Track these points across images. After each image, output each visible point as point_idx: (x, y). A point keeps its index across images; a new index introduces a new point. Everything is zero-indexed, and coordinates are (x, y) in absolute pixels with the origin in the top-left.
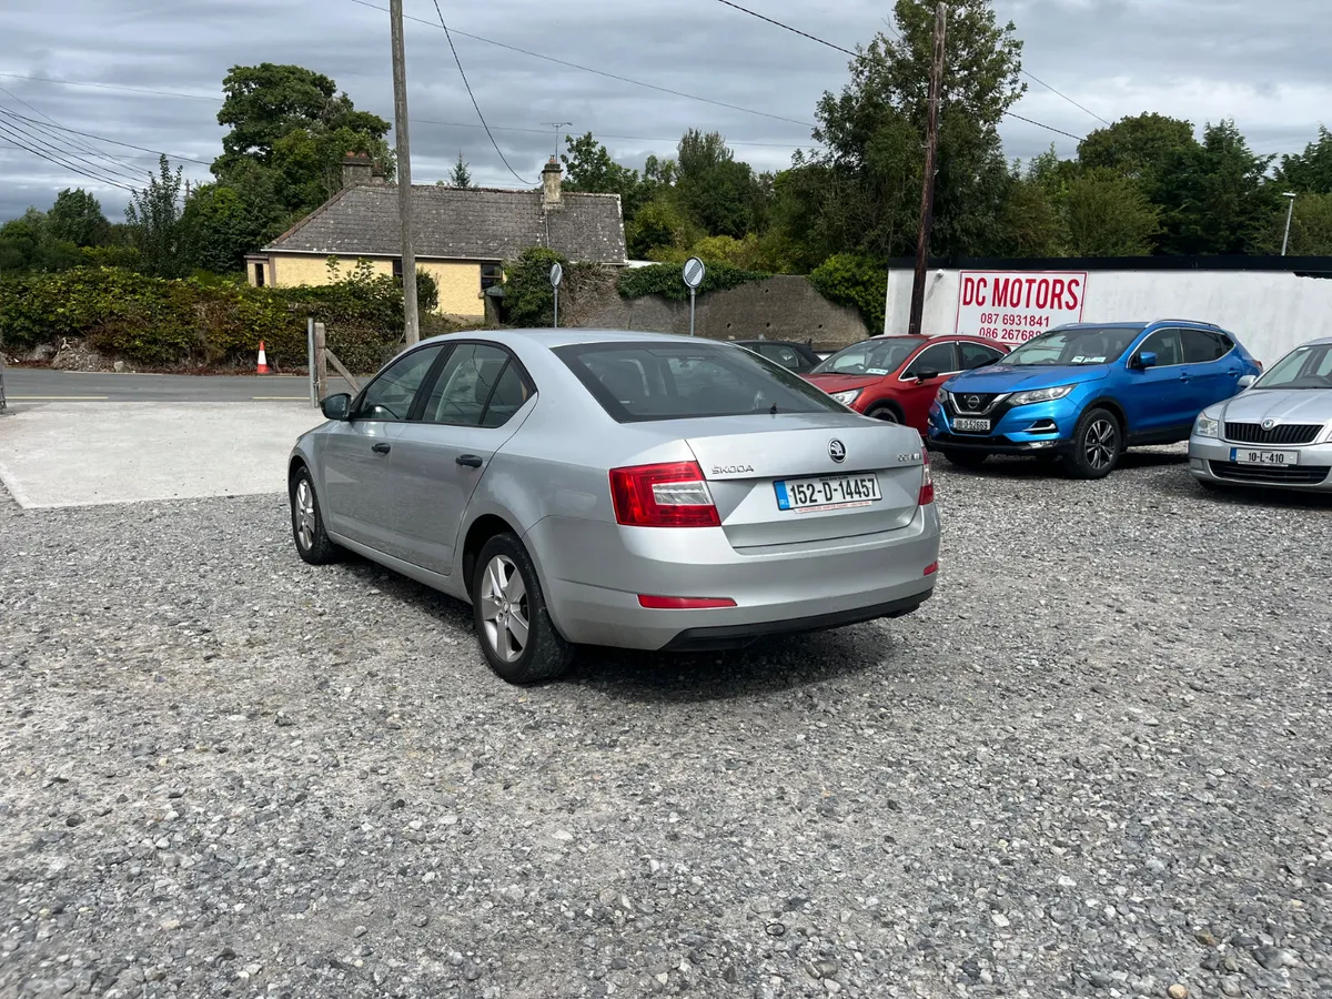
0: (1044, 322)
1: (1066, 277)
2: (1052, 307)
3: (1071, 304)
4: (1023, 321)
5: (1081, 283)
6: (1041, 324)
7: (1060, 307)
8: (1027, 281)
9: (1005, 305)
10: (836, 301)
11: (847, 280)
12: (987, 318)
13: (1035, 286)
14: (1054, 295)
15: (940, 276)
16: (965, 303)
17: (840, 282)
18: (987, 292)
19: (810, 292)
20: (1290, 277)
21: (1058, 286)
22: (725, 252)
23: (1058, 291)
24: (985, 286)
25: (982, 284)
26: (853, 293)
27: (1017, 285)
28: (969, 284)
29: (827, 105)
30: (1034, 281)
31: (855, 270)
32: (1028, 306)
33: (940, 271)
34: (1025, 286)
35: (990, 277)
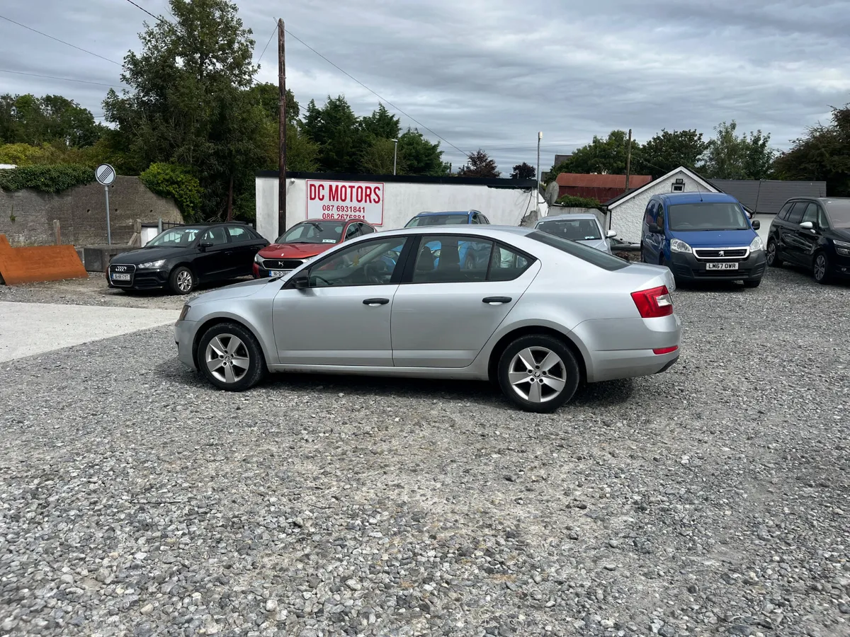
0: (362, 210)
1: (373, 185)
2: (366, 202)
3: (377, 200)
4: (349, 210)
5: (381, 188)
6: (360, 211)
7: (370, 202)
8: (350, 187)
9: (337, 200)
10: (161, 194)
11: (167, 181)
12: (326, 208)
13: (354, 190)
14: (366, 195)
15: (293, 183)
16: (311, 199)
17: (162, 182)
18: (325, 192)
19: (142, 188)
20: (485, 188)
21: (368, 190)
22: (26, 156)
23: (368, 193)
24: (323, 189)
25: (321, 188)
26: (171, 189)
27: (343, 189)
28: (313, 188)
29: (132, 59)
30: (354, 187)
31: (171, 174)
32: (351, 201)
33: (293, 180)
34: (349, 190)
35: (326, 184)
